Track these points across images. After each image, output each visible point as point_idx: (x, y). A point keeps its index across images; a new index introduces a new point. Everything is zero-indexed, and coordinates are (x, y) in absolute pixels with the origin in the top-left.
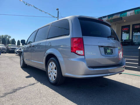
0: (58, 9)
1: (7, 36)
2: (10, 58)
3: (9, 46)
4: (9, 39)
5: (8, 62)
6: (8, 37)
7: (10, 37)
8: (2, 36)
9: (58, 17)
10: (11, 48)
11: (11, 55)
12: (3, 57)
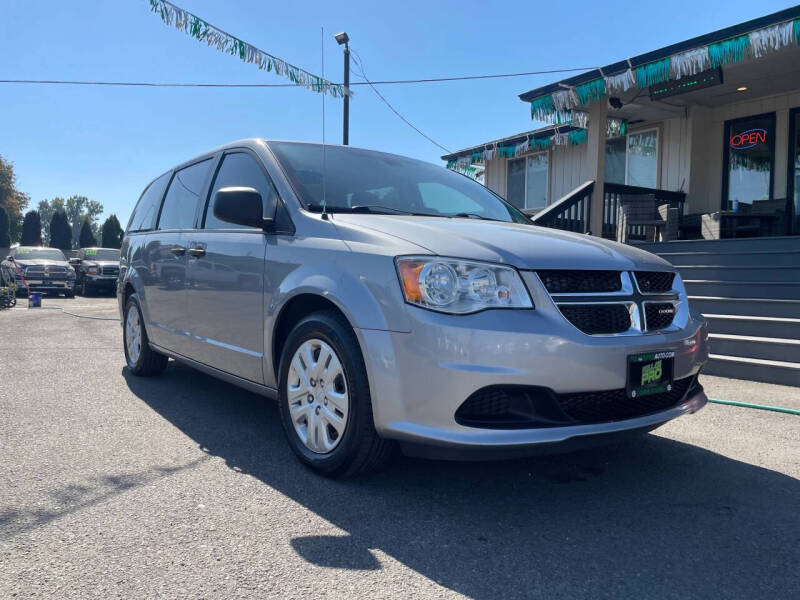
0: (343, 40)
1: (81, 201)
2: (86, 322)
3: (87, 258)
4: (94, 217)
5: (69, 344)
6: (85, 210)
7: (96, 209)
8: (58, 203)
9: (347, 83)
10: (100, 270)
11: (94, 307)
12: (51, 315)
